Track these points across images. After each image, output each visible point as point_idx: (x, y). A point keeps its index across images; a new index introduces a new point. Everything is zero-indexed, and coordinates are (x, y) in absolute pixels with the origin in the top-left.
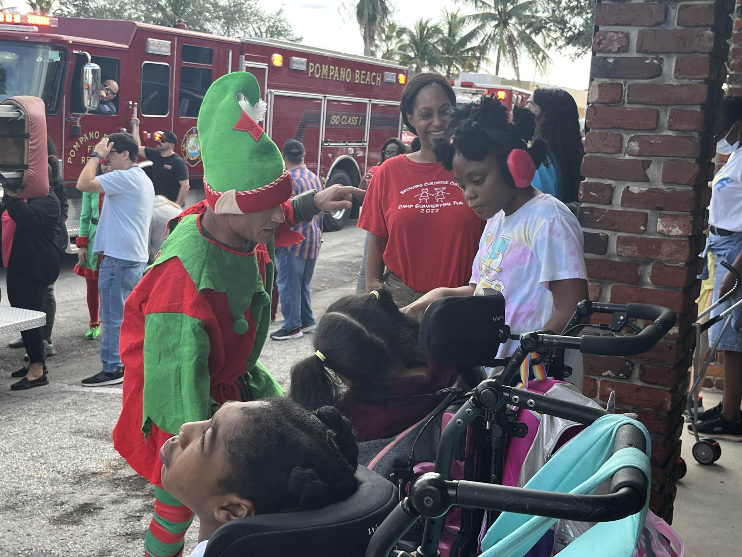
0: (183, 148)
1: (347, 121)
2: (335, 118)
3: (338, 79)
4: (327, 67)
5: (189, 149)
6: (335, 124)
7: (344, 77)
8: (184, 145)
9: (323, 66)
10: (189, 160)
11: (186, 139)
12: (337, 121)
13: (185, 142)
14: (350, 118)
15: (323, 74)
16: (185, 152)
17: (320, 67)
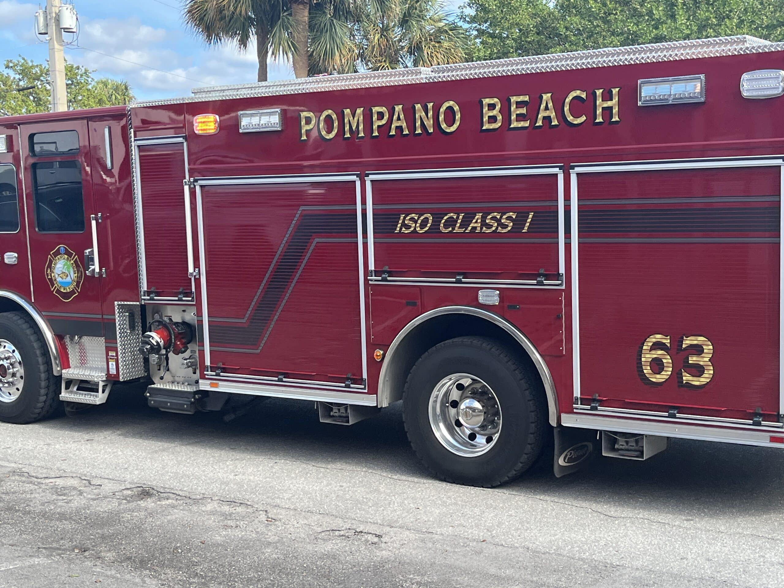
0: (47, 274)
1: (465, 224)
2: (412, 219)
3: (406, 132)
4: (359, 111)
5: (57, 276)
6: (415, 231)
7: (429, 123)
8: (49, 271)
9: (347, 111)
10: (58, 291)
11: (51, 262)
12: (422, 226)
13: (50, 266)
14: (479, 216)
15: (347, 128)
16: (51, 279)
17: (334, 116)
